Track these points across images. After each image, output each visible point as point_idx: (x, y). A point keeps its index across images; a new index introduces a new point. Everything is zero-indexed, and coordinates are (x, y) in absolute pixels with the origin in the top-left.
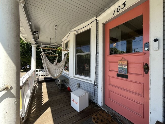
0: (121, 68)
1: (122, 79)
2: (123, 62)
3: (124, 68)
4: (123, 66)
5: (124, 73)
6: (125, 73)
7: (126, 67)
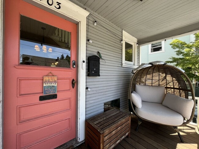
0: (49, 86)
1: (48, 103)
2: (51, 78)
3: (53, 86)
4: (51, 84)
5: (52, 93)
6: (54, 93)
7: (55, 84)
